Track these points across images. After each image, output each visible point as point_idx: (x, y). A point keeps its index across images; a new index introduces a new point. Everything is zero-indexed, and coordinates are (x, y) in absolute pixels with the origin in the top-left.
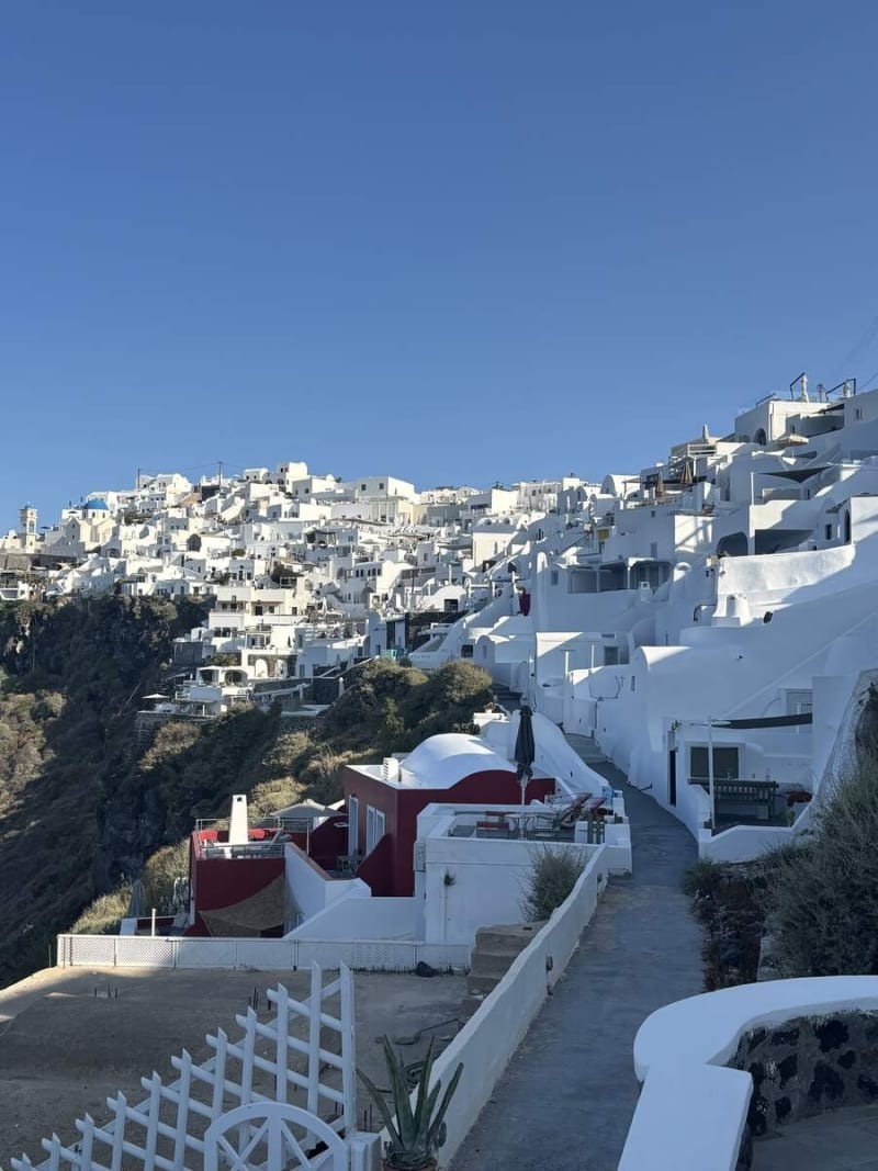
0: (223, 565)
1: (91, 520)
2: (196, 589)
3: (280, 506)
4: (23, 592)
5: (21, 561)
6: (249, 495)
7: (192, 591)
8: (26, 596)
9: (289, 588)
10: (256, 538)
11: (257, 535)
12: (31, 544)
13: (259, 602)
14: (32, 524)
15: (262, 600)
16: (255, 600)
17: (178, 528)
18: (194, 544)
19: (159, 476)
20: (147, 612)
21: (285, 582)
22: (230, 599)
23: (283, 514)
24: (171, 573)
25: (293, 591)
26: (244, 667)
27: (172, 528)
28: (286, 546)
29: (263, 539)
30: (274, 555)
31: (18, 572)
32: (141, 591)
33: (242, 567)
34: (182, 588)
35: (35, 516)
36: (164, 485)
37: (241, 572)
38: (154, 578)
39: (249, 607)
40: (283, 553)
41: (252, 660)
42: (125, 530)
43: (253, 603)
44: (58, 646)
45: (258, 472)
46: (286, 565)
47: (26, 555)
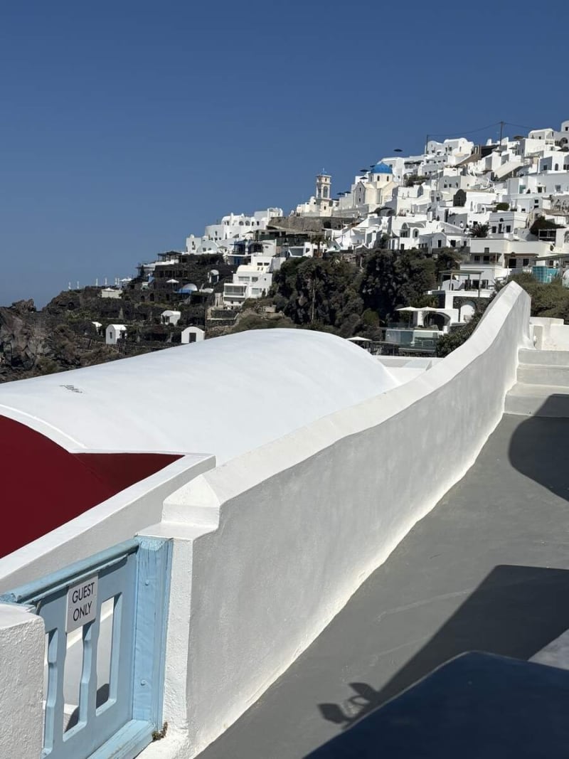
0: (483, 219)
1: (376, 183)
2: (453, 243)
3: (551, 158)
4: (308, 250)
5: (315, 223)
6: (523, 151)
7: (449, 245)
8: (310, 254)
9: (549, 240)
10: (521, 192)
11: (523, 188)
12: (325, 208)
13: (513, 254)
14: (325, 190)
15: (516, 252)
16: (509, 252)
17: (450, 186)
18: (460, 199)
19: (446, 141)
20: (406, 265)
21: (543, 234)
22: (482, 251)
23: (553, 167)
24: (433, 228)
25: (551, 243)
26: (448, 309)
27: (445, 186)
28: (551, 198)
29: (529, 192)
30: (536, 207)
31: (311, 234)
32: (403, 245)
33: (502, 220)
34: (440, 242)
35: (328, 181)
36: (451, 149)
37: (500, 225)
38: (416, 234)
39: (502, 260)
40: (546, 205)
41: (458, 303)
42: (403, 191)
43: (506, 255)
44: (333, 299)
45: (544, 132)
46: (548, 217)
47: (319, 218)
